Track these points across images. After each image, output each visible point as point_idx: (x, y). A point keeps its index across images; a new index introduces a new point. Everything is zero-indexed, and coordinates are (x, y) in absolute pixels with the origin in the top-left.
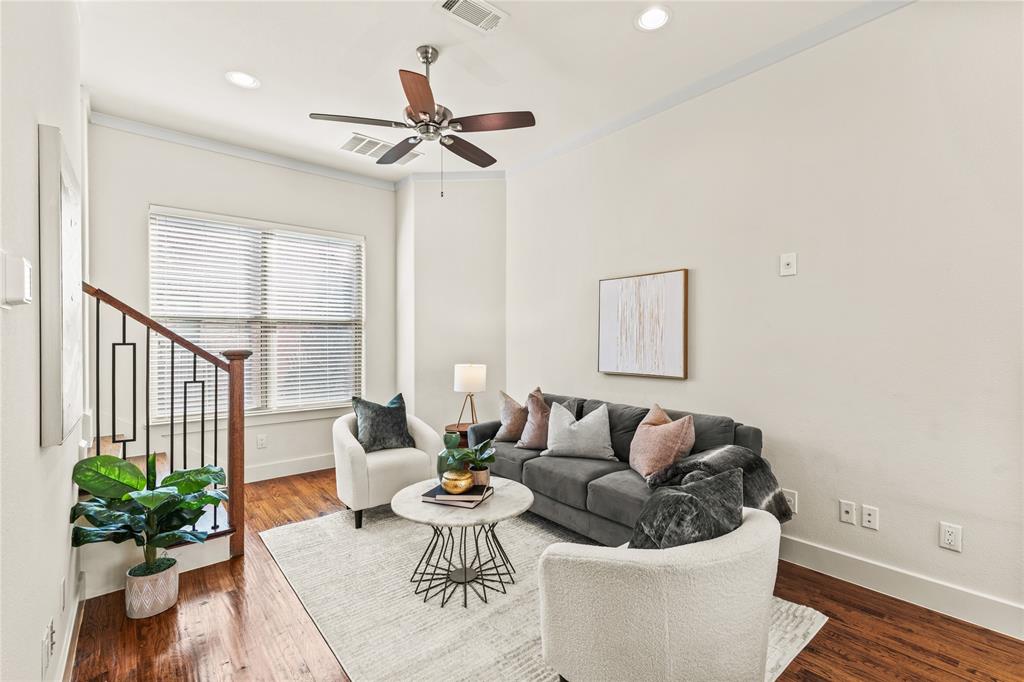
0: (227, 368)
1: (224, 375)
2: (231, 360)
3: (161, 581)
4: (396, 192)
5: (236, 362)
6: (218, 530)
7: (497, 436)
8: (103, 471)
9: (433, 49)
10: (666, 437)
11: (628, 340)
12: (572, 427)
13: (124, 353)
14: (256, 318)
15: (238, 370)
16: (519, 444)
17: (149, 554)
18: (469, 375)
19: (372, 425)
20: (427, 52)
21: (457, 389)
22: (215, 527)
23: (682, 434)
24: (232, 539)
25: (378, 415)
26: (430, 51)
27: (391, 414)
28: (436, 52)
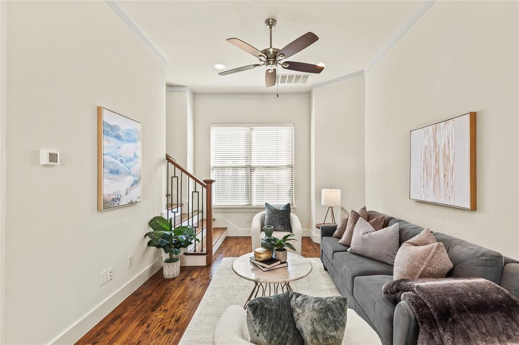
0: (206, 187)
1: (205, 190)
2: (207, 184)
3: (171, 267)
4: (310, 97)
5: (209, 185)
6: (196, 252)
7: (334, 234)
8: (158, 222)
9: (272, 19)
10: (413, 257)
11: (428, 175)
12: (364, 236)
13: (175, 180)
14: (248, 166)
15: (209, 188)
16: (340, 241)
17: (171, 256)
18: (331, 196)
19: (269, 218)
20: (269, 22)
21: (323, 203)
22: (202, 251)
23: (429, 258)
24: (207, 257)
25: (272, 213)
26: (271, 21)
27: (278, 213)
28: (274, 21)
